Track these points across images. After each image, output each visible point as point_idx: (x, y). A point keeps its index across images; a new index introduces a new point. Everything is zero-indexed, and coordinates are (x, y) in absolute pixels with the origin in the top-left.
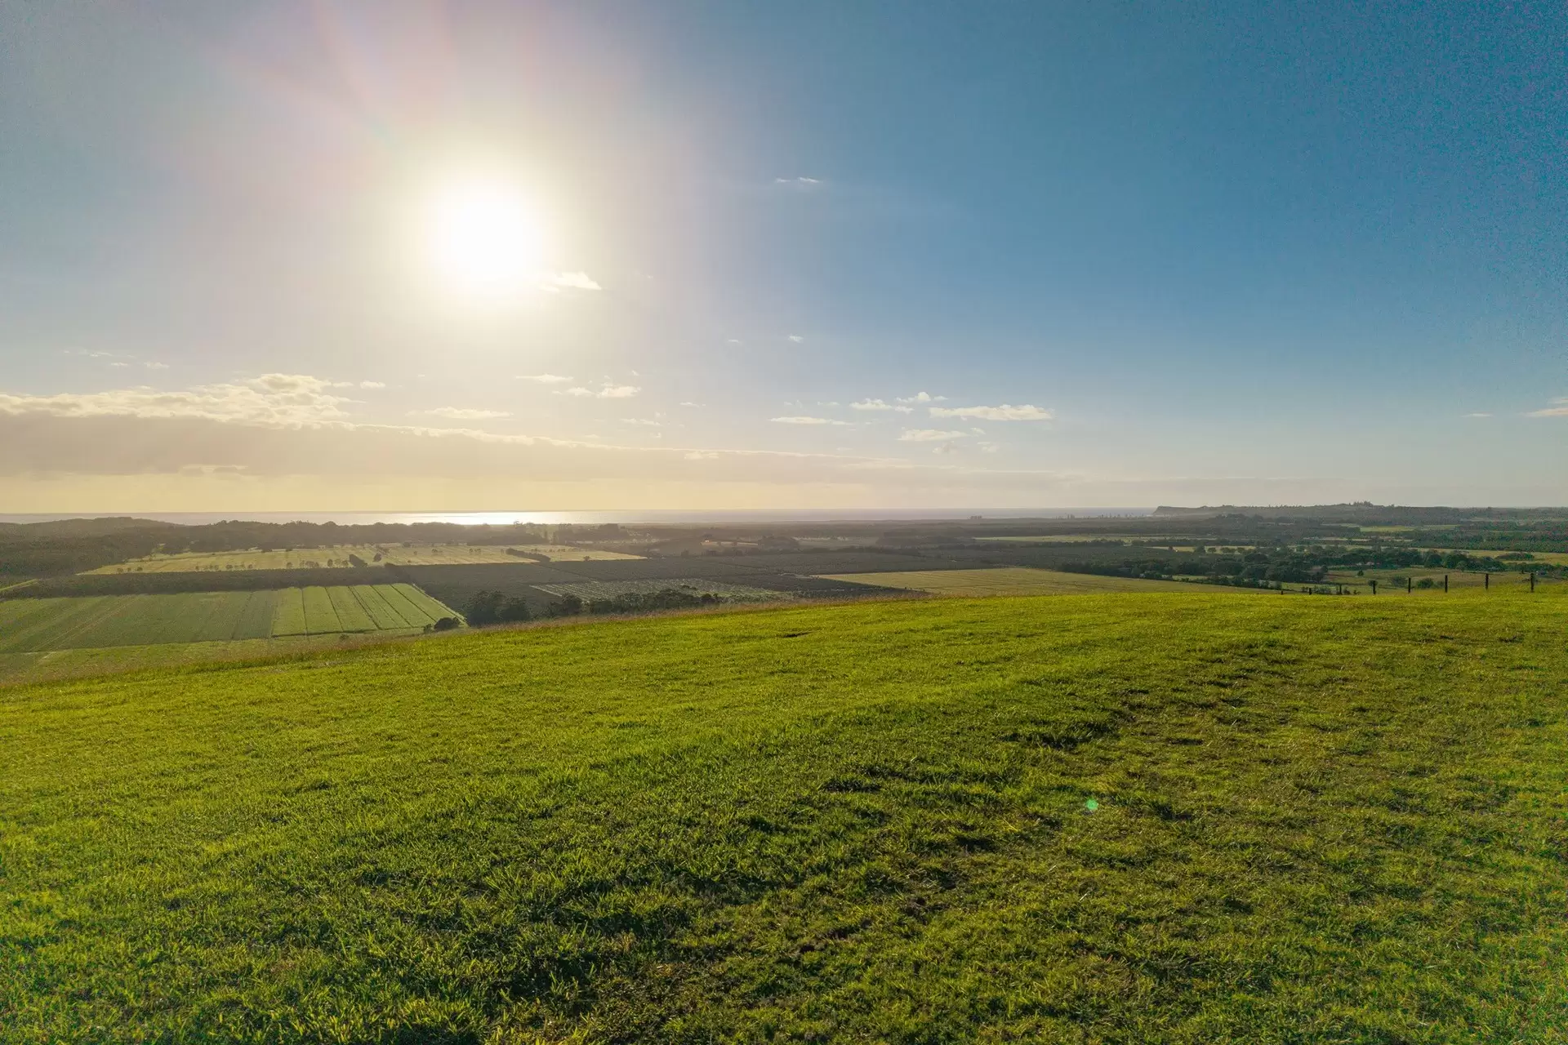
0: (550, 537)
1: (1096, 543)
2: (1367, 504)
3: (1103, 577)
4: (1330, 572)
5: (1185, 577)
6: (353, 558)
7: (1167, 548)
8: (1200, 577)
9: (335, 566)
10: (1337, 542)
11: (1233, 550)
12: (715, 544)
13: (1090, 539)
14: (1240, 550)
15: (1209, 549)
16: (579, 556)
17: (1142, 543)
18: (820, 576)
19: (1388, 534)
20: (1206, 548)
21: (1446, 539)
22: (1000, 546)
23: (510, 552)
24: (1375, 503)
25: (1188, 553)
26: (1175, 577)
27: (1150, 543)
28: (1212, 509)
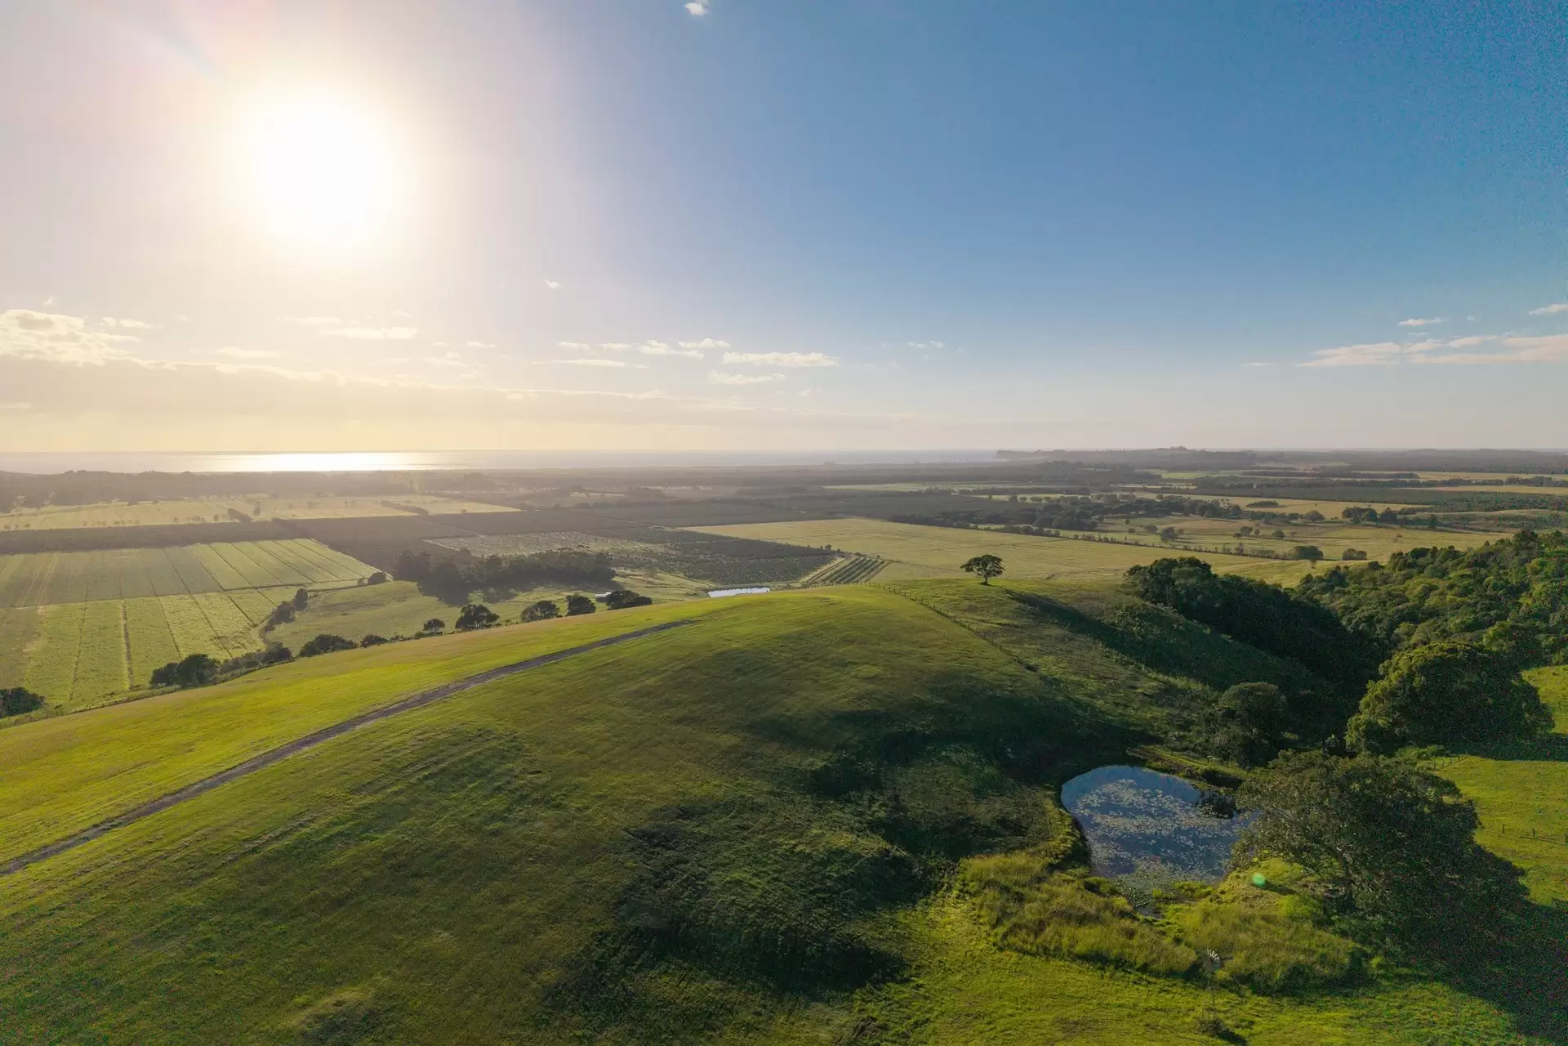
0: (416, 487)
1: (930, 493)
2: (1182, 449)
3: (919, 527)
4: (1106, 520)
5: (987, 526)
6: (233, 513)
7: (987, 497)
8: (998, 526)
9: (221, 520)
10: (1133, 490)
11: (1040, 500)
12: (583, 495)
13: (924, 488)
14: (1047, 498)
15: (1021, 499)
16: (454, 508)
17: (968, 492)
18: (686, 529)
19: (1182, 481)
20: (1019, 497)
21: (1222, 487)
22: (845, 496)
23: (385, 504)
24: (1189, 447)
25: (1002, 503)
26: (980, 526)
27: (976, 492)
28: (1045, 453)
